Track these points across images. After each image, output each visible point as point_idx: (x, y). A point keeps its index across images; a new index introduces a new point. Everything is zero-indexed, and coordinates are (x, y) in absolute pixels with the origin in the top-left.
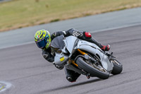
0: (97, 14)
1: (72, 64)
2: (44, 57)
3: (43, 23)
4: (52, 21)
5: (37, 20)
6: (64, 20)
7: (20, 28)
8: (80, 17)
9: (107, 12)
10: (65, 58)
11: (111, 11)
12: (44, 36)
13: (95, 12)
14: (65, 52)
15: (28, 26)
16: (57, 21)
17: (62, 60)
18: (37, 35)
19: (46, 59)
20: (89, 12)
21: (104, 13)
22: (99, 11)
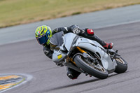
2: (45, 53)
4: (74, 14)
5: (59, 13)
6: (85, 12)
7: (42, 20)
8: (102, 10)
12: (45, 32)
14: (63, 49)
16: (78, 13)
18: (38, 31)
19: (47, 55)
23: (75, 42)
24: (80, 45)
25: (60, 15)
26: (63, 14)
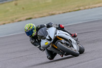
0: (59, 13)
1: (53, 47)
2: (32, 42)
3: (21, 21)
4: (27, 19)
5: (16, 19)
6: (35, 18)
8: (47, 16)
9: (67, 12)
10: (49, 42)
11: (69, 12)
12: (31, 27)
13: (58, 12)
14: (48, 38)
15: (9, 23)
16: (30, 19)
17: (46, 44)
19: (33, 44)
20: (53, 13)
21: (64, 13)
22: (61, 12)
23: (56, 33)
24: (59, 35)
25: (17, 20)
26: (19, 19)
